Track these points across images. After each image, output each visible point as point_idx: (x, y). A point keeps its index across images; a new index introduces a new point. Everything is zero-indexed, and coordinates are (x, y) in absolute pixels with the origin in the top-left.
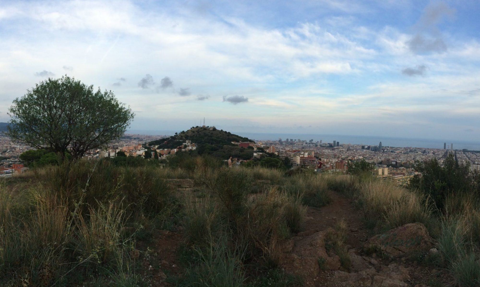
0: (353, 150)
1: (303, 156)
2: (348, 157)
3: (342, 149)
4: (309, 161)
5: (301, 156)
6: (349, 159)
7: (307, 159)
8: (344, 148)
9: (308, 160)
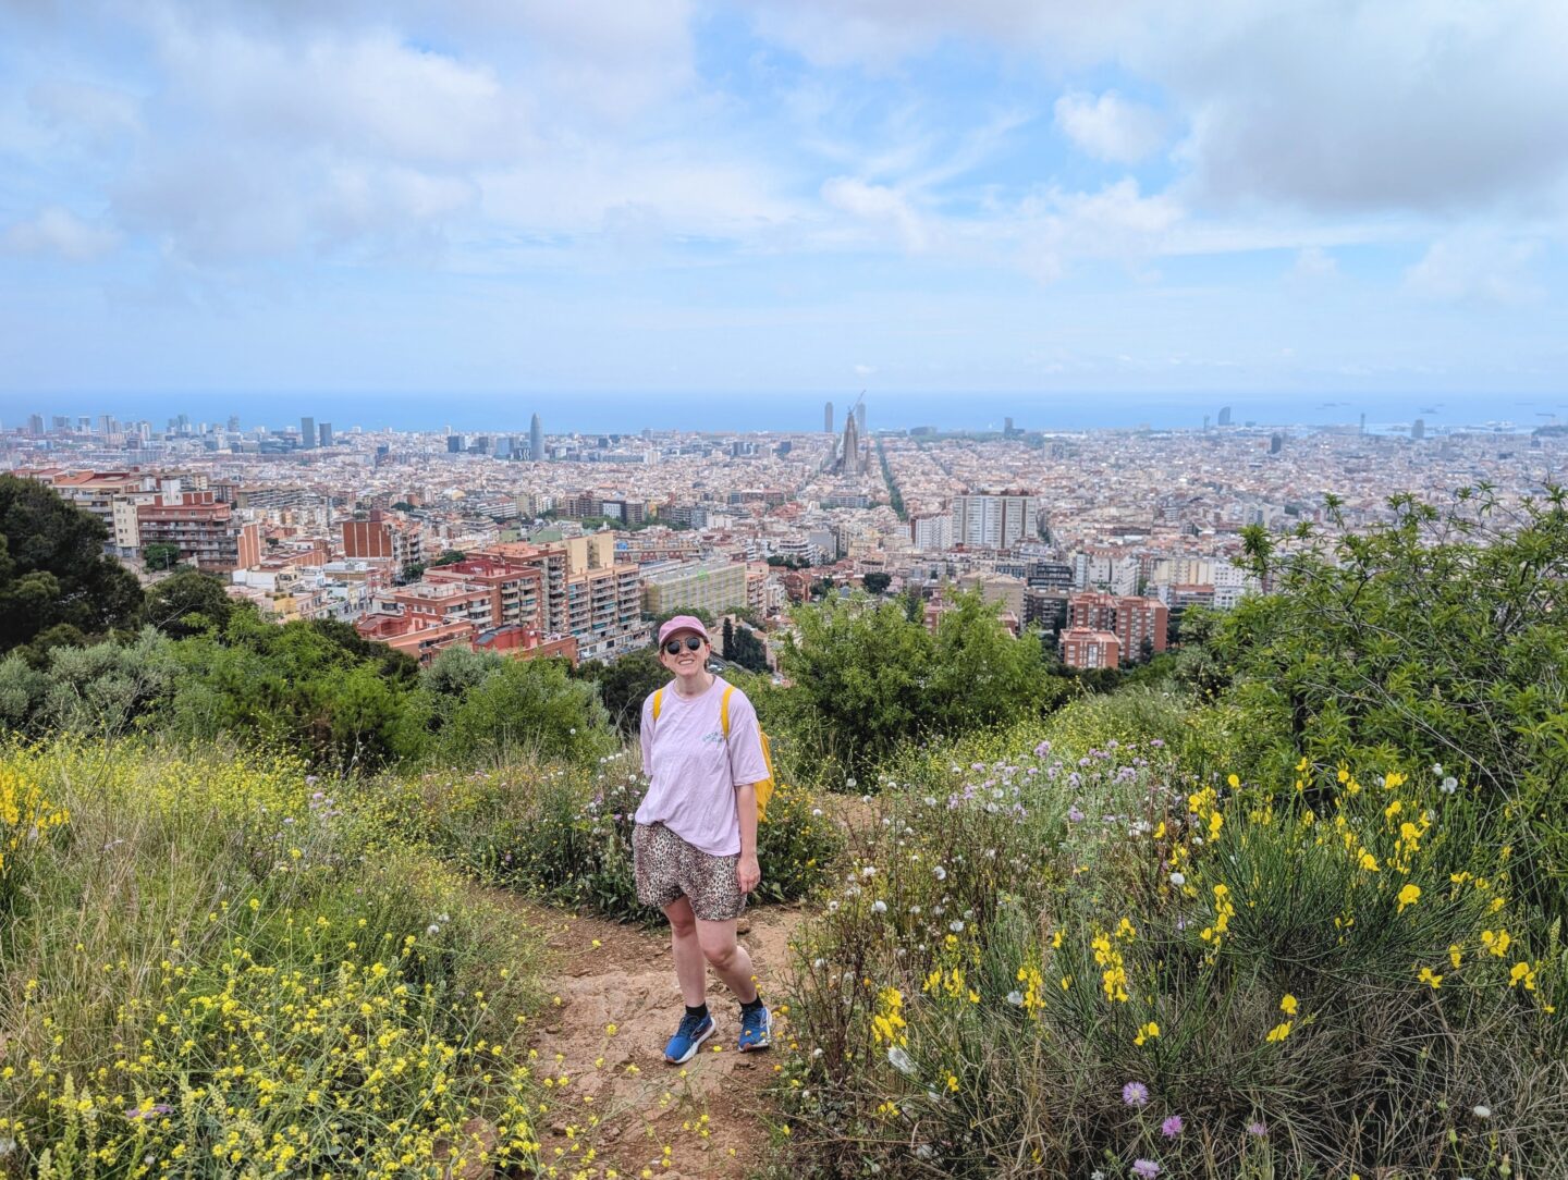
0: (403, 459)
1: (151, 500)
2: (390, 494)
3: (348, 459)
4: (192, 526)
5: (140, 501)
6: (396, 501)
7: (177, 516)
8: (357, 452)
9: (186, 522)
